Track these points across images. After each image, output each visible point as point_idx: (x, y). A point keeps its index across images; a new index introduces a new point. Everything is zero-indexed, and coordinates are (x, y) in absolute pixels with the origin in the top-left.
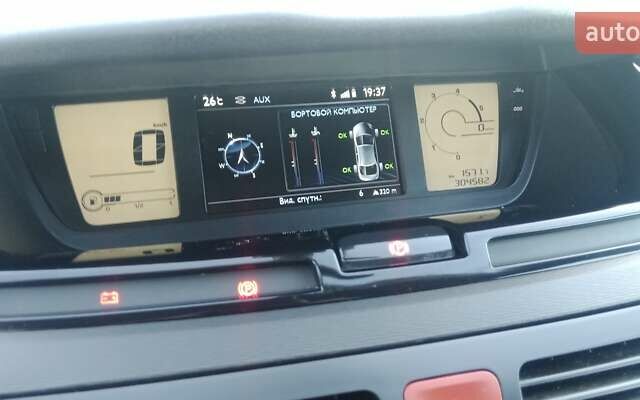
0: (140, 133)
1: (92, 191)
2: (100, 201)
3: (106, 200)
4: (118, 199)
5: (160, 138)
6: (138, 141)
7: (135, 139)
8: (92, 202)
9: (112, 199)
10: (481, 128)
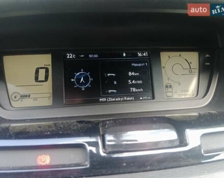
0: (38, 68)
1: (15, 93)
2: (18, 97)
3: (21, 96)
4: (29, 96)
5: (47, 71)
6: (37, 72)
7: (36, 70)
8: (15, 97)
9: (24, 96)
10: (191, 72)
